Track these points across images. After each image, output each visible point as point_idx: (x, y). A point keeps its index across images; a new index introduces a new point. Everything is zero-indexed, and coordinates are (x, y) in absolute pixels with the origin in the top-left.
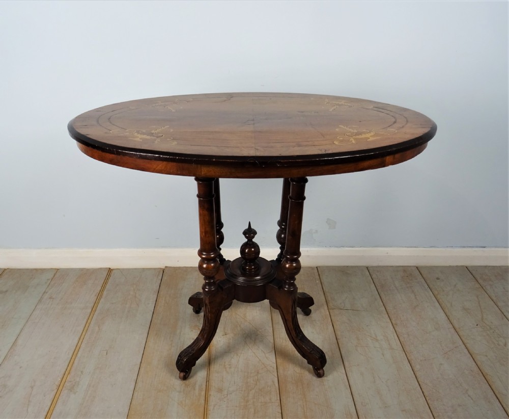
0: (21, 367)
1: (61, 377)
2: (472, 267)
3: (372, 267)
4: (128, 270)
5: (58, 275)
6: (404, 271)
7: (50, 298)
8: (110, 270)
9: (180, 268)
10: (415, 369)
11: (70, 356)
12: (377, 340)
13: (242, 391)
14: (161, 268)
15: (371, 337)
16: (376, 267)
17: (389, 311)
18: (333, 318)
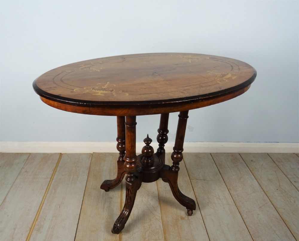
0: (8, 216)
1: (32, 222)
2: (271, 153)
3: (214, 153)
4: (72, 154)
5: (30, 157)
6: (232, 156)
7: (26, 172)
8: (61, 154)
9: (101, 153)
10: (244, 218)
11: (38, 209)
12: (220, 199)
13: (141, 232)
14: (91, 153)
15: (216, 197)
16: (216, 153)
17: (225, 181)
18: (193, 185)
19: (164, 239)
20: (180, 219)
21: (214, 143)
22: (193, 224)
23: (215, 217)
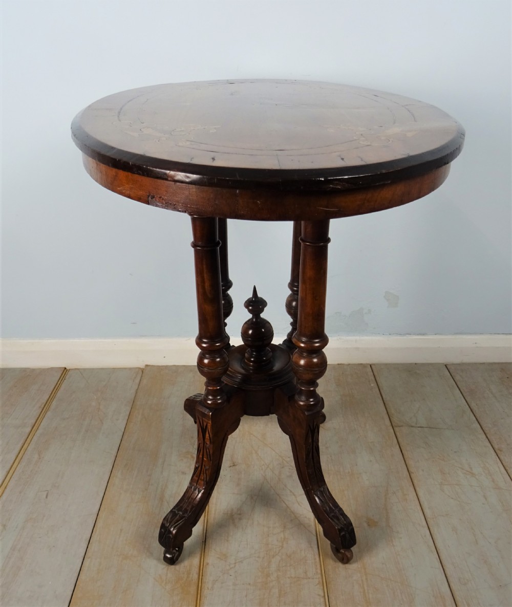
3: (453, 364)
4: (92, 370)
6: (503, 370)
8: (65, 371)
9: (167, 367)
12: (473, 475)
13: (259, 557)
14: (139, 368)
15: (463, 469)
16: (459, 364)
17: (486, 429)
18: (400, 440)
19: (320, 576)
20: (365, 525)
21: (453, 337)
22: (401, 538)
23: (460, 519)
